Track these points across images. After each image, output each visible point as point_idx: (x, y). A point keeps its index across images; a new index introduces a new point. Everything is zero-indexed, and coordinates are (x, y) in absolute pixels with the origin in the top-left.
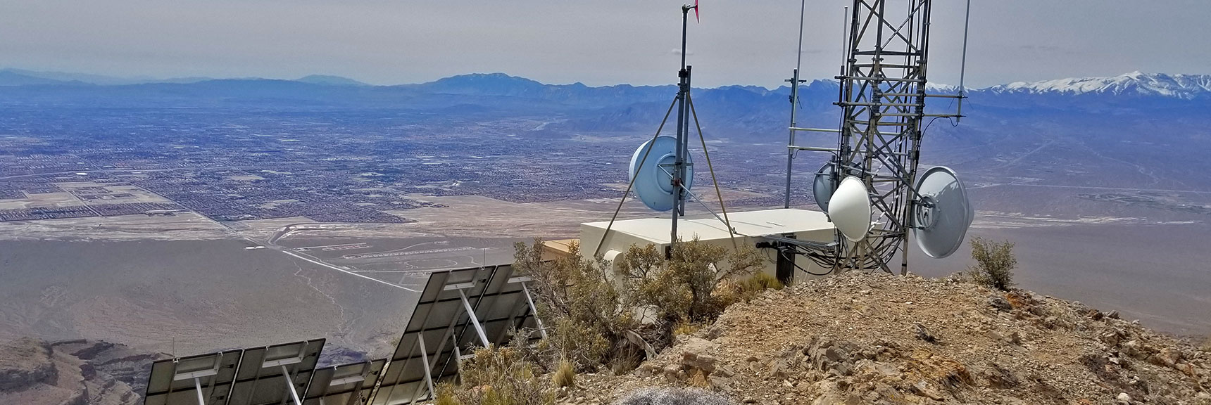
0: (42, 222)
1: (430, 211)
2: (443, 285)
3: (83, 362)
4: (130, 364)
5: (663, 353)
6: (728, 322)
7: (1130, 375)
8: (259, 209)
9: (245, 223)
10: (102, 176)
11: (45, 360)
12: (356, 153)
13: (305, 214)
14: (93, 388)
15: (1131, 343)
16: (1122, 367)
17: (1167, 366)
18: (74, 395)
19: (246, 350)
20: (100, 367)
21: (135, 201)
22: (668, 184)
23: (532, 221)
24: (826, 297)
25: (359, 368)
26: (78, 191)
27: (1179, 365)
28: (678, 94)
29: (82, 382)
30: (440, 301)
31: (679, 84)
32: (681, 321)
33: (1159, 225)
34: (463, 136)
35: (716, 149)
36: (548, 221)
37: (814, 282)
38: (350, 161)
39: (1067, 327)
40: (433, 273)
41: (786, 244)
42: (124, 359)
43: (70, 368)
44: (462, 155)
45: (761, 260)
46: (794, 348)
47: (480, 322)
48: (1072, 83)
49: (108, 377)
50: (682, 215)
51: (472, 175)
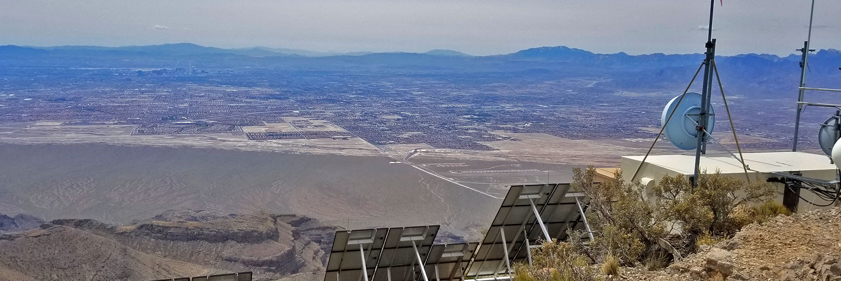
0: (274, 141)
1: (509, 143)
2: (518, 195)
3: (294, 228)
4: (320, 232)
5: (688, 258)
6: (744, 238)
8: (398, 137)
9: (390, 146)
10: (308, 114)
11: (272, 225)
12: (460, 102)
13: (426, 142)
14: (299, 245)
18: (287, 248)
19: (391, 229)
20: (302, 232)
21: (326, 130)
22: (693, 130)
23: (582, 153)
24: (830, 224)
25: (461, 247)
26: (294, 122)
28: (705, 60)
29: (293, 241)
30: (516, 206)
31: (705, 53)
32: (703, 234)
34: (534, 91)
35: (733, 103)
36: (593, 154)
37: (819, 212)
38: (457, 107)
40: (512, 186)
41: (793, 180)
42: (317, 229)
43: (286, 231)
44: (532, 104)
45: (773, 192)
46: (802, 262)
47: (544, 223)
49: (307, 239)
50: (704, 153)
51: (539, 119)
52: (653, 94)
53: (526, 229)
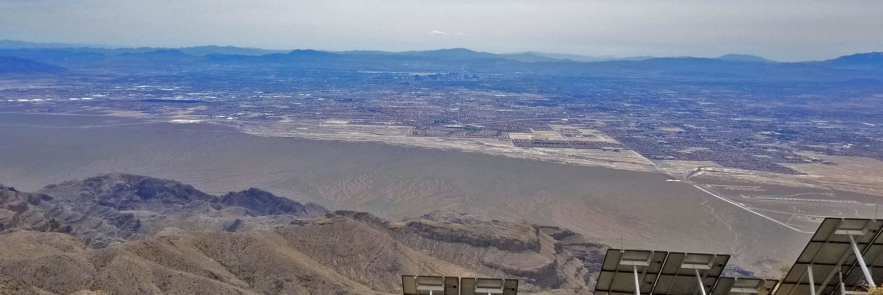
0: (539, 149)
1: (820, 166)
2: (835, 229)
3: (556, 241)
4: (584, 248)
8: (679, 153)
9: (669, 162)
10: (577, 122)
11: (534, 235)
12: (757, 115)
13: (714, 160)
14: (561, 260)
18: (549, 262)
19: (670, 253)
20: (565, 247)
21: (596, 140)
25: (755, 283)
26: (562, 131)
29: (555, 255)
30: (830, 242)
38: (754, 122)
40: (826, 218)
42: (580, 245)
43: (548, 243)
44: (855, 122)
47: (867, 266)
49: (570, 254)
51: (864, 140)
53: (841, 271)
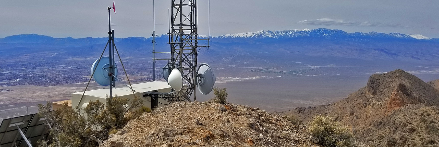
1: (5, 93)
2: (8, 125)
5: (104, 143)
6: (129, 127)
7: (263, 128)
15: (263, 117)
16: (260, 126)
17: (273, 124)
22: (107, 75)
23: (53, 93)
24: (166, 113)
27: (277, 123)
28: (109, 41)
30: (8, 131)
31: (109, 37)
32: (111, 128)
33: (272, 78)
34: (18, 60)
35: (128, 61)
36: (59, 93)
37: (162, 108)
39: (244, 115)
40: (4, 120)
41: (154, 94)
44: (18, 68)
45: (143, 102)
46: (153, 134)
47: (27, 138)
48: (244, 34)
50: (114, 87)
51: (24, 77)
52: (89, 59)
53: (16, 144)
